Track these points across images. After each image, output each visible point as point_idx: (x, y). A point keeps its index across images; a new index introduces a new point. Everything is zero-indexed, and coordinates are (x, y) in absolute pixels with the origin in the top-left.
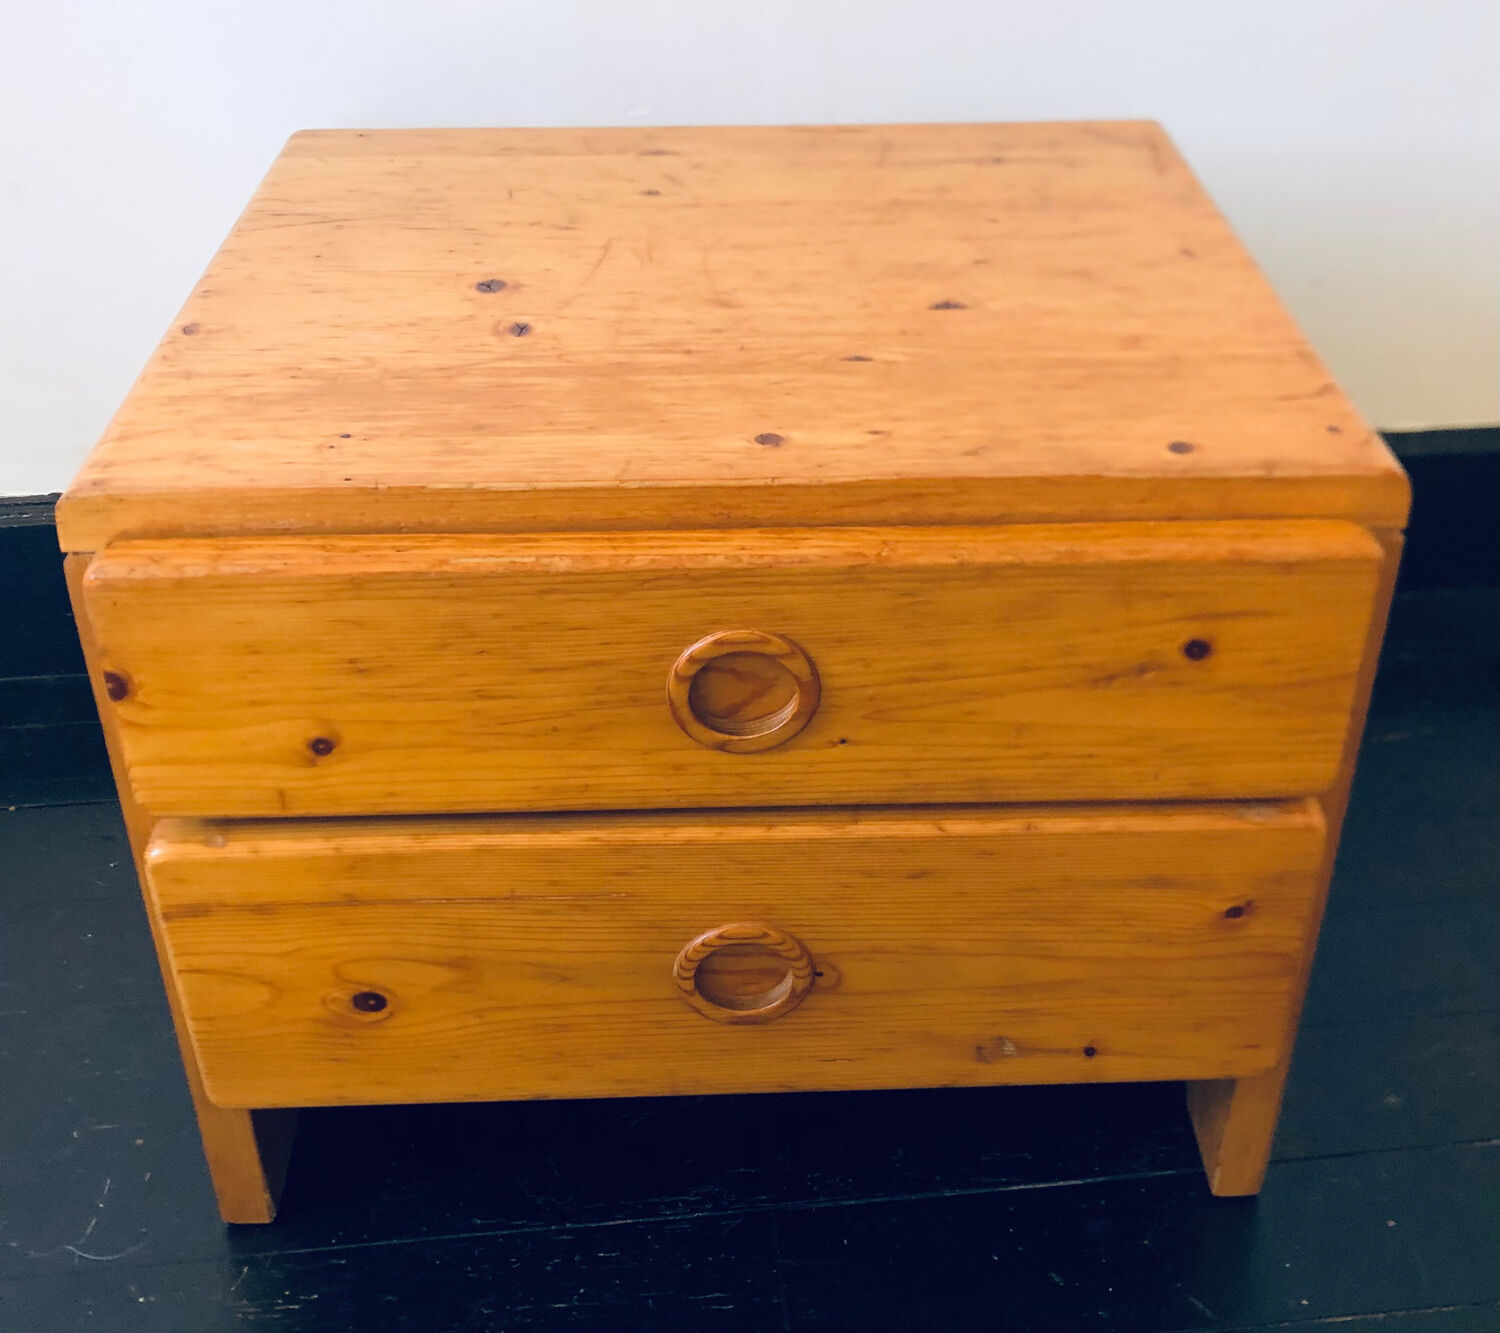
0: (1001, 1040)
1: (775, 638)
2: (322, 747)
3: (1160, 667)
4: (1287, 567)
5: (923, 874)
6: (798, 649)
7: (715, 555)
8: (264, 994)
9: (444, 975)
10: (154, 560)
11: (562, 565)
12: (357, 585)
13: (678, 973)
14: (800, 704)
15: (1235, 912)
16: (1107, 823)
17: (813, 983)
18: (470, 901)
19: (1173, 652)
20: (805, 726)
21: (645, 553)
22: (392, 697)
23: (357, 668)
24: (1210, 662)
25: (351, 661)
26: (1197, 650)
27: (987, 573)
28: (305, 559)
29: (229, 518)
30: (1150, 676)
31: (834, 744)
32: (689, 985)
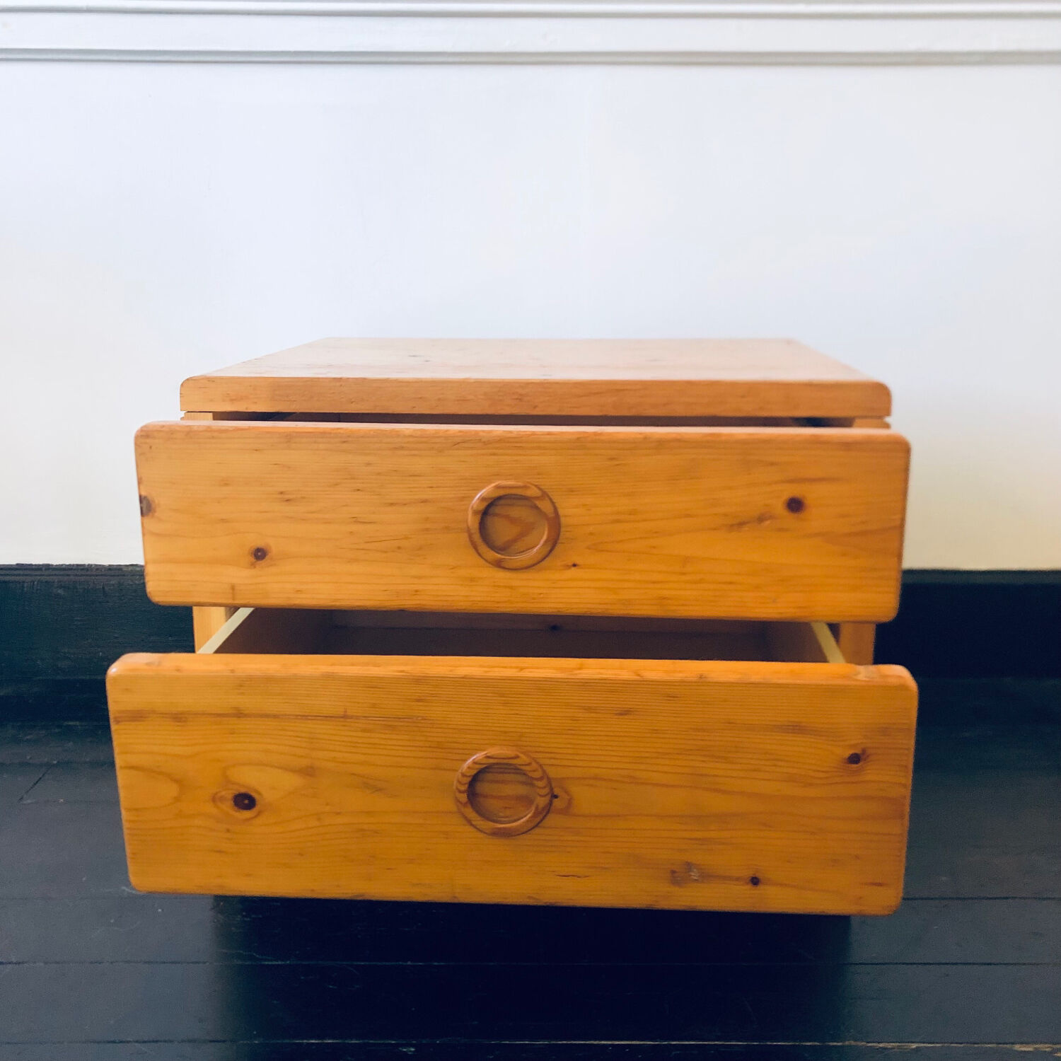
0: (689, 866)
1: (532, 486)
2: (260, 554)
3: (771, 517)
5: (625, 712)
6: (546, 497)
8: (171, 790)
9: (296, 781)
13: (457, 789)
14: (549, 535)
15: (855, 759)
17: (551, 803)
18: (316, 718)
19: (779, 507)
22: (304, 520)
23: (284, 498)
24: (804, 515)
25: (281, 493)
26: (795, 505)
30: (767, 523)
31: (569, 567)
32: (464, 797)
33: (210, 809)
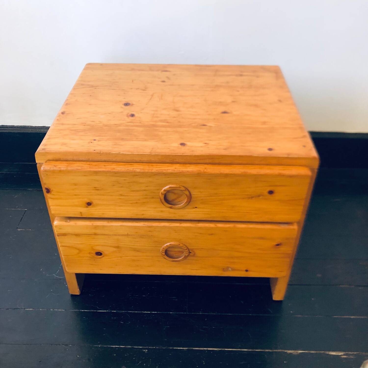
0: (228, 267)
1: (182, 187)
2: (89, 204)
3: (263, 196)
4: (291, 176)
5: (212, 234)
6: (187, 189)
7: (170, 170)
8: (77, 251)
9: (115, 249)
10: (55, 166)
11: (138, 170)
12: (96, 173)
13: (162, 251)
14: (187, 200)
15: (278, 245)
16: (251, 226)
17: (189, 254)
18: (119, 235)
19: (266, 192)
20: (188, 205)
21: (155, 168)
22: (103, 195)
23: (96, 189)
24: (273, 195)
25: (95, 188)
26: (271, 192)
27: (226, 175)
28: (86, 167)
29: (70, 158)
30: (261, 197)
31: (194, 208)
32: (164, 254)
33: (89, 255)
